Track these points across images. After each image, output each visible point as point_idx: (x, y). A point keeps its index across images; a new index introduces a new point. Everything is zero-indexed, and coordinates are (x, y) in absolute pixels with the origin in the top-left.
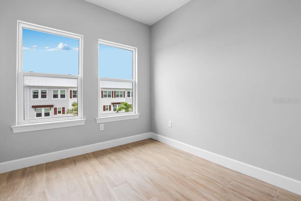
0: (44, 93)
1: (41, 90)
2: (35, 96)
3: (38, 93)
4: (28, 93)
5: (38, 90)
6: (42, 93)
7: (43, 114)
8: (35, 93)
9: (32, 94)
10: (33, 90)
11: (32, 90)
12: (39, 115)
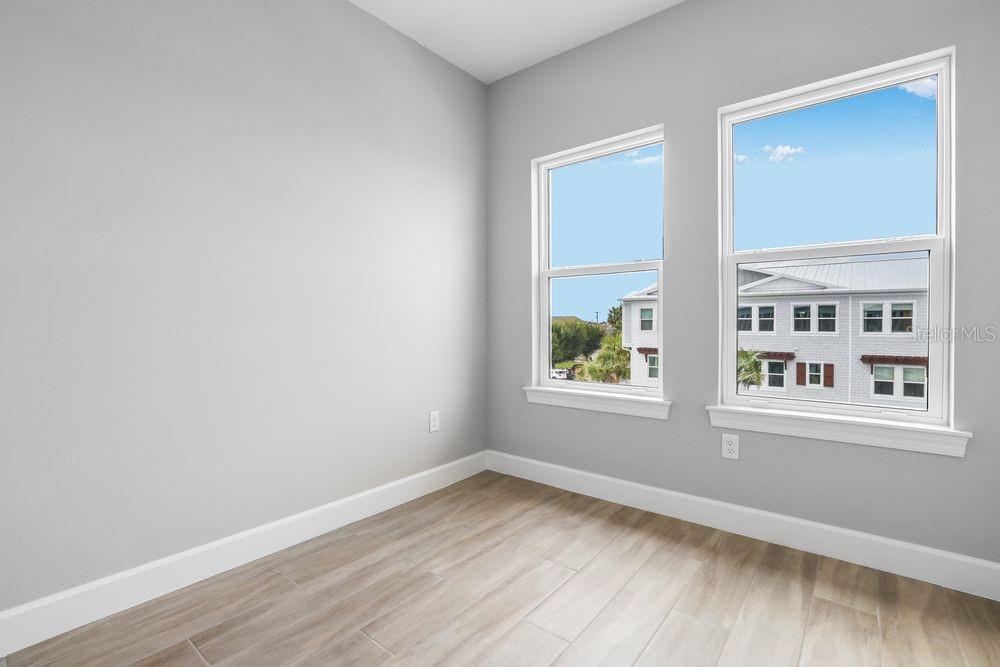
0: (902, 313)
1: (893, 305)
2: (872, 323)
3: (880, 313)
4: (850, 314)
5: (881, 305)
6: (894, 313)
7: (898, 388)
8: (870, 314)
9: (861, 318)
10: (864, 305)
11: (862, 305)
12: (884, 388)
